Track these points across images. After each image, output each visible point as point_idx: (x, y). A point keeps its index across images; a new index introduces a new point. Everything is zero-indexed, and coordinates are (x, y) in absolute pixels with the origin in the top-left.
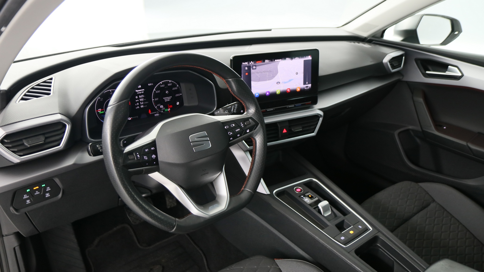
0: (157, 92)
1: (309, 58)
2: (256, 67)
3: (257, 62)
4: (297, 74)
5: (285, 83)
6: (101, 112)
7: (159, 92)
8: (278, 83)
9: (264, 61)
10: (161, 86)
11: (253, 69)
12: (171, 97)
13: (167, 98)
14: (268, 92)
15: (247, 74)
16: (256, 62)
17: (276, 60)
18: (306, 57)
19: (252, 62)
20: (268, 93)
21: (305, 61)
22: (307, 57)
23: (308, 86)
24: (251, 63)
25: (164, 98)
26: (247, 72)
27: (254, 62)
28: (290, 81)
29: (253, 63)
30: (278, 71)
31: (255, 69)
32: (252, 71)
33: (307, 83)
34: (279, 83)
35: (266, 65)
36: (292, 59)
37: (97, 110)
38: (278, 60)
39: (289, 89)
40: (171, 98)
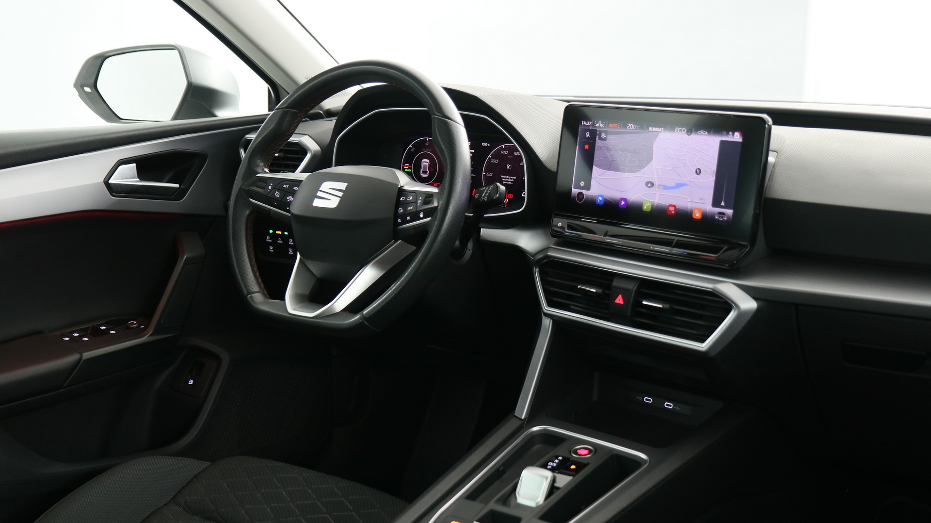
0: (492, 161)
1: (737, 137)
2: (606, 135)
3: (610, 125)
4: (698, 172)
5: (665, 188)
6: (407, 169)
7: (496, 161)
8: (650, 185)
9: (625, 126)
10: (502, 152)
11: (601, 139)
12: (515, 178)
13: (508, 177)
14: (625, 200)
15: (587, 147)
16: (608, 124)
17: (650, 129)
18: (728, 134)
19: (600, 122)
20: (623, 203)
21: (723, 143)
22: (731, 133)
23: (723, 214)
24: (597, 125)
25: (502, 177)
26: (587, 144)
27: (605, 124)
28: (679, 186)
29: (602, 125)
30: (652, 154)
31: (604, 139)
32: (598, 143)
33: (723, 204)
34: (653, 184)
35: (627, 136)
36: (691, 133)
37: (404, 164)
38: (655, 129)
39: (674, 206)
40: (513, 179)
